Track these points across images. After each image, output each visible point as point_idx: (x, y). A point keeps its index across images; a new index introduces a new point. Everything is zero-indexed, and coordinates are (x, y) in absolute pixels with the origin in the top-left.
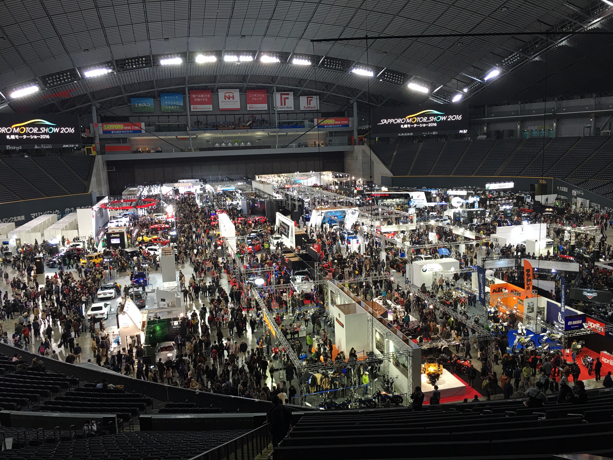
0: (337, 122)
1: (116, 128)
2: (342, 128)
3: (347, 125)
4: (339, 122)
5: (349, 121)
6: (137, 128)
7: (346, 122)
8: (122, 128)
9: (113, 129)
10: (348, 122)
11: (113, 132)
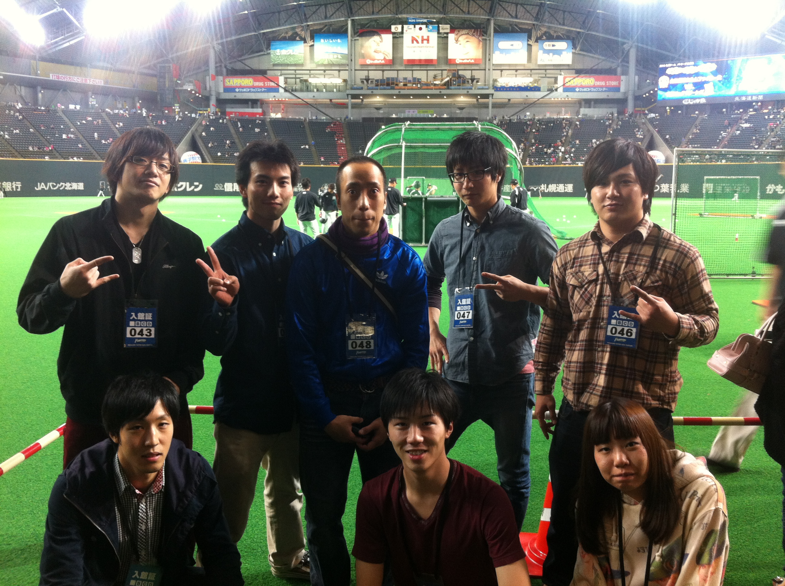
0: (598, 83)
1: (243, 84)
2: (607, 93)
3: (617, 89)
4: (603, 83)
5: (619, 80)
6: (272, 84)
7: (614, 83)
8: (251, 84)
9: (238, 85)
10: (619, 84)
11: (237, 90)
